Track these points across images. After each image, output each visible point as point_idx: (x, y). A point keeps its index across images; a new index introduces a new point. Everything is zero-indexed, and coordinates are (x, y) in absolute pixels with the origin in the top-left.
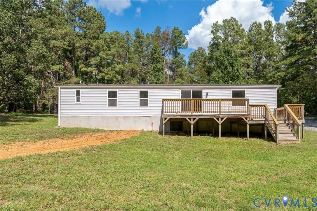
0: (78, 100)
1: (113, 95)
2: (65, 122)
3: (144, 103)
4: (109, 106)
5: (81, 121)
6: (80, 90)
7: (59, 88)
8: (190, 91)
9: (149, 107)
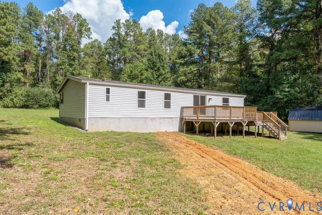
0: (108, 99)
1: (142, 95)
2: (93, 124)
3: (167, 105)
4: (139, 107)
5: (110, 123)
6: (110, 87)
7: (88, 83)
8: (199, 96)
9: (172, 109)
